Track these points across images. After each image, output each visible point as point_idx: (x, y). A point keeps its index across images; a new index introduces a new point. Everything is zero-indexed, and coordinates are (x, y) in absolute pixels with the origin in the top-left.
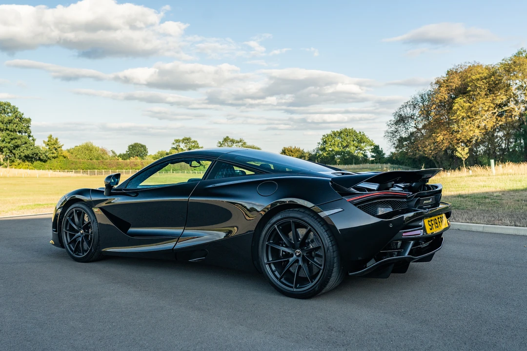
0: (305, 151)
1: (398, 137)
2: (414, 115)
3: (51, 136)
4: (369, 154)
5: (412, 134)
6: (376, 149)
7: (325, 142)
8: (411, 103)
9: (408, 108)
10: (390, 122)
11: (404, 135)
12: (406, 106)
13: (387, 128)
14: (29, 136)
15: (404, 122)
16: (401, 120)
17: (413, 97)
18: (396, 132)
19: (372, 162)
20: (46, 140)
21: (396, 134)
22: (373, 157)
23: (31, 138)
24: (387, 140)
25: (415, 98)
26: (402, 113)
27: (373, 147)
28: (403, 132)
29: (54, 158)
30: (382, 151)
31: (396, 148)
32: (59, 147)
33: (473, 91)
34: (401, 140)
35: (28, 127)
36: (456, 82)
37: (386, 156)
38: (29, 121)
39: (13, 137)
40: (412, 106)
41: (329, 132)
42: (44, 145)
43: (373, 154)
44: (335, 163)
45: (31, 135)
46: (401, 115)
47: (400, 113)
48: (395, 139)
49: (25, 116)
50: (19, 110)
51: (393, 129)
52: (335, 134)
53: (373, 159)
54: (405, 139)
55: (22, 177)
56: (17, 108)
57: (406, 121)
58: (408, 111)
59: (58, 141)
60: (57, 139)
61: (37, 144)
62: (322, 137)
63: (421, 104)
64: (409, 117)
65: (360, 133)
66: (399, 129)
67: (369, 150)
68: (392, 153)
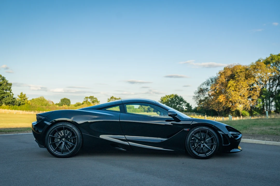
1: (199, 99)
2: (207, 89)
3: (22, 93)
4: (184, 108)
5: (206, 98)
6: (188, 105)
8: (206, 82)
9: (205, 85)
10: (195, 92)
11: (202, 98)
12: (204, 84)
13: (194, 95)
14: (11, 92)
15: (203, 92)
16: (201, 91)
17: (207, 80)
18: (198, 97)
19: (186, 111)
20: (20, 95)
21: (199, 98)
22: (186, 109)
23: (11, 94)
24: (194, 100)
25: (209, 80)
26: (202, 87)
27: (186, 104)
28: (202, 97)
29: (23, 104)
30: (191, 106)
31: (198, 104)
32: (26, 99)
33: (238, 78)
34: (201, 101)
35: (10, 88)
36: (229, 73)
37: (193, 109)
38: (11, 85)
39: (2, 93)
40: (207, 84)
41: (164, 96)
42: (18, 98)
43: (186, 108)
45: (12, 92)
46: (201, 88)
47: (201, 87)
48: (198, 100)
49: (9, 82)
50: (6, 79)
51: (197, 95)
52: (167, 97)
53: (187, 110)
54: (203, 101)
55: (6, 114)
56: (5, 78)
57: (204, 92)
58: (205, 87)
59: (26, 95)
60: (25, 95)
61: (14, 97)
62: (160, 98)
63: (211, 83)
64: (205, 90)
65: (180, 96)
66: (200, 95)
67: (184, 105)
68: (196, 107)
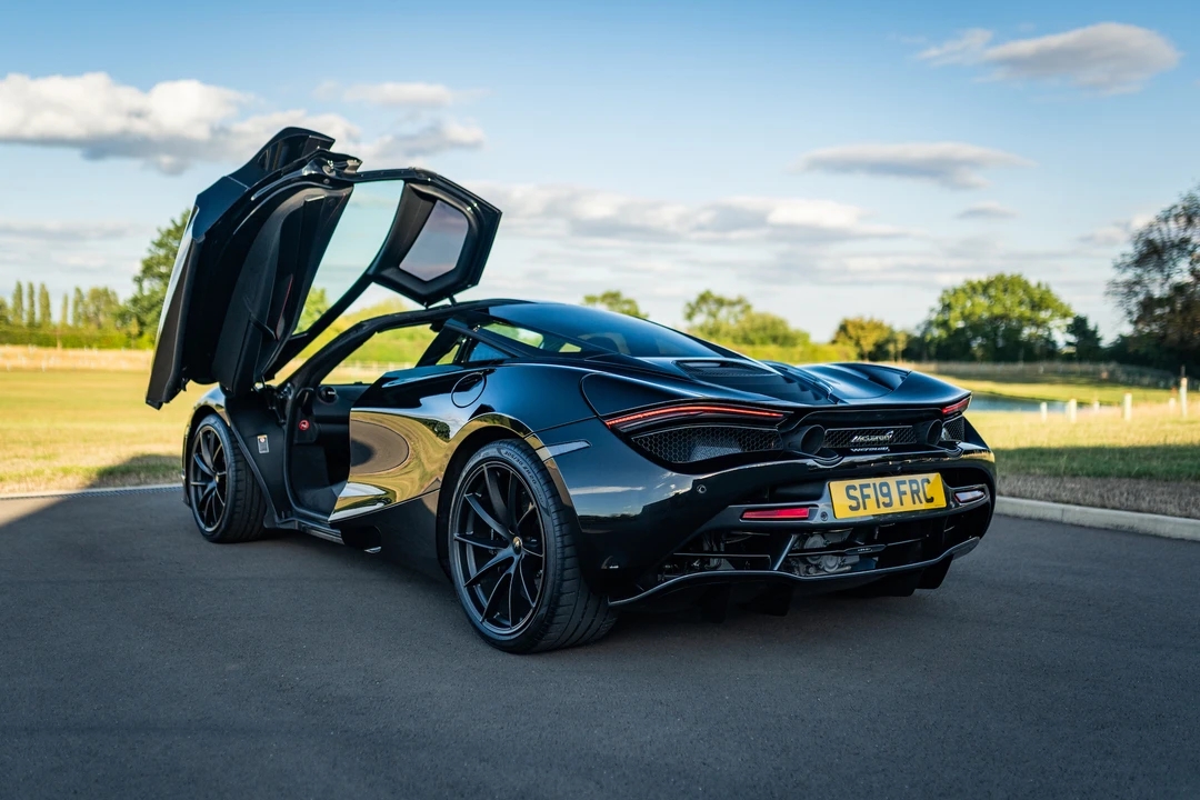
0: (897, 327)
1: (1141, 297)
2: (1185, 241)
4: (1062, 338)
5: (1179, 289)
6: (1079, 326)
7: (947, 307)
8: (1179, 209)
9: (1172, 224)
10: (1121, 259)
11: (1158, 292)
12: (1167, 219)
13: (1113, 274)
15: (1160, 257)
16: (1153, 253)
17: (1185, 194)
18: (1136, 283)
19: (1069, 358)
21: (1137, 288)
22: (1069, 344)
24: (1112, 302)
26: (1155, 236)
27: (1070, 321)
28: (1157, 283)
30: (1095, 332)
31: (1136, 323)
34: (1149, 305)
37: (1104, 344)
40: (1184, 219)
43: (1072, 338)
44: (972, 358)
46: (1152, 241)
47: (1151, 236)
48: (1134, 300)
51: (1130, 275)
52: (974, 289)
53: (1071, 350)
54: (1161, 302)
57: (1166, 257)
58: (1173, 230)
62: (939, 294)
64: (1173, 246)
65: (1039, 285)
66: (1146, 276)
67: (1059, 327)
68: (1122, 336)
